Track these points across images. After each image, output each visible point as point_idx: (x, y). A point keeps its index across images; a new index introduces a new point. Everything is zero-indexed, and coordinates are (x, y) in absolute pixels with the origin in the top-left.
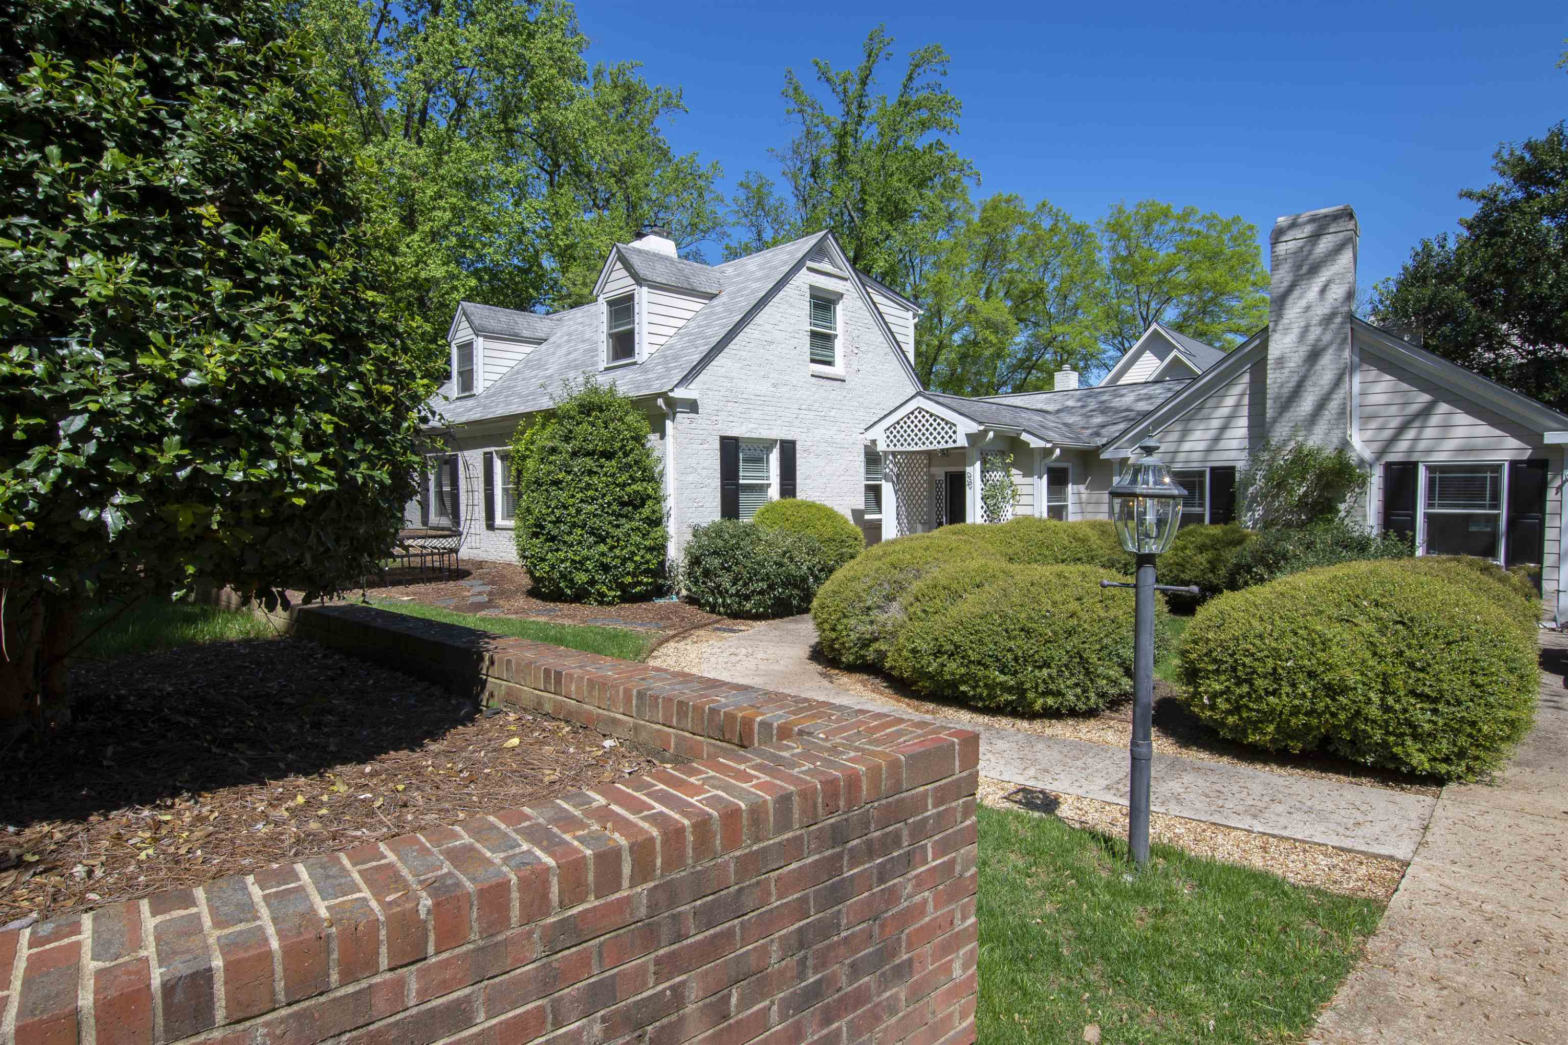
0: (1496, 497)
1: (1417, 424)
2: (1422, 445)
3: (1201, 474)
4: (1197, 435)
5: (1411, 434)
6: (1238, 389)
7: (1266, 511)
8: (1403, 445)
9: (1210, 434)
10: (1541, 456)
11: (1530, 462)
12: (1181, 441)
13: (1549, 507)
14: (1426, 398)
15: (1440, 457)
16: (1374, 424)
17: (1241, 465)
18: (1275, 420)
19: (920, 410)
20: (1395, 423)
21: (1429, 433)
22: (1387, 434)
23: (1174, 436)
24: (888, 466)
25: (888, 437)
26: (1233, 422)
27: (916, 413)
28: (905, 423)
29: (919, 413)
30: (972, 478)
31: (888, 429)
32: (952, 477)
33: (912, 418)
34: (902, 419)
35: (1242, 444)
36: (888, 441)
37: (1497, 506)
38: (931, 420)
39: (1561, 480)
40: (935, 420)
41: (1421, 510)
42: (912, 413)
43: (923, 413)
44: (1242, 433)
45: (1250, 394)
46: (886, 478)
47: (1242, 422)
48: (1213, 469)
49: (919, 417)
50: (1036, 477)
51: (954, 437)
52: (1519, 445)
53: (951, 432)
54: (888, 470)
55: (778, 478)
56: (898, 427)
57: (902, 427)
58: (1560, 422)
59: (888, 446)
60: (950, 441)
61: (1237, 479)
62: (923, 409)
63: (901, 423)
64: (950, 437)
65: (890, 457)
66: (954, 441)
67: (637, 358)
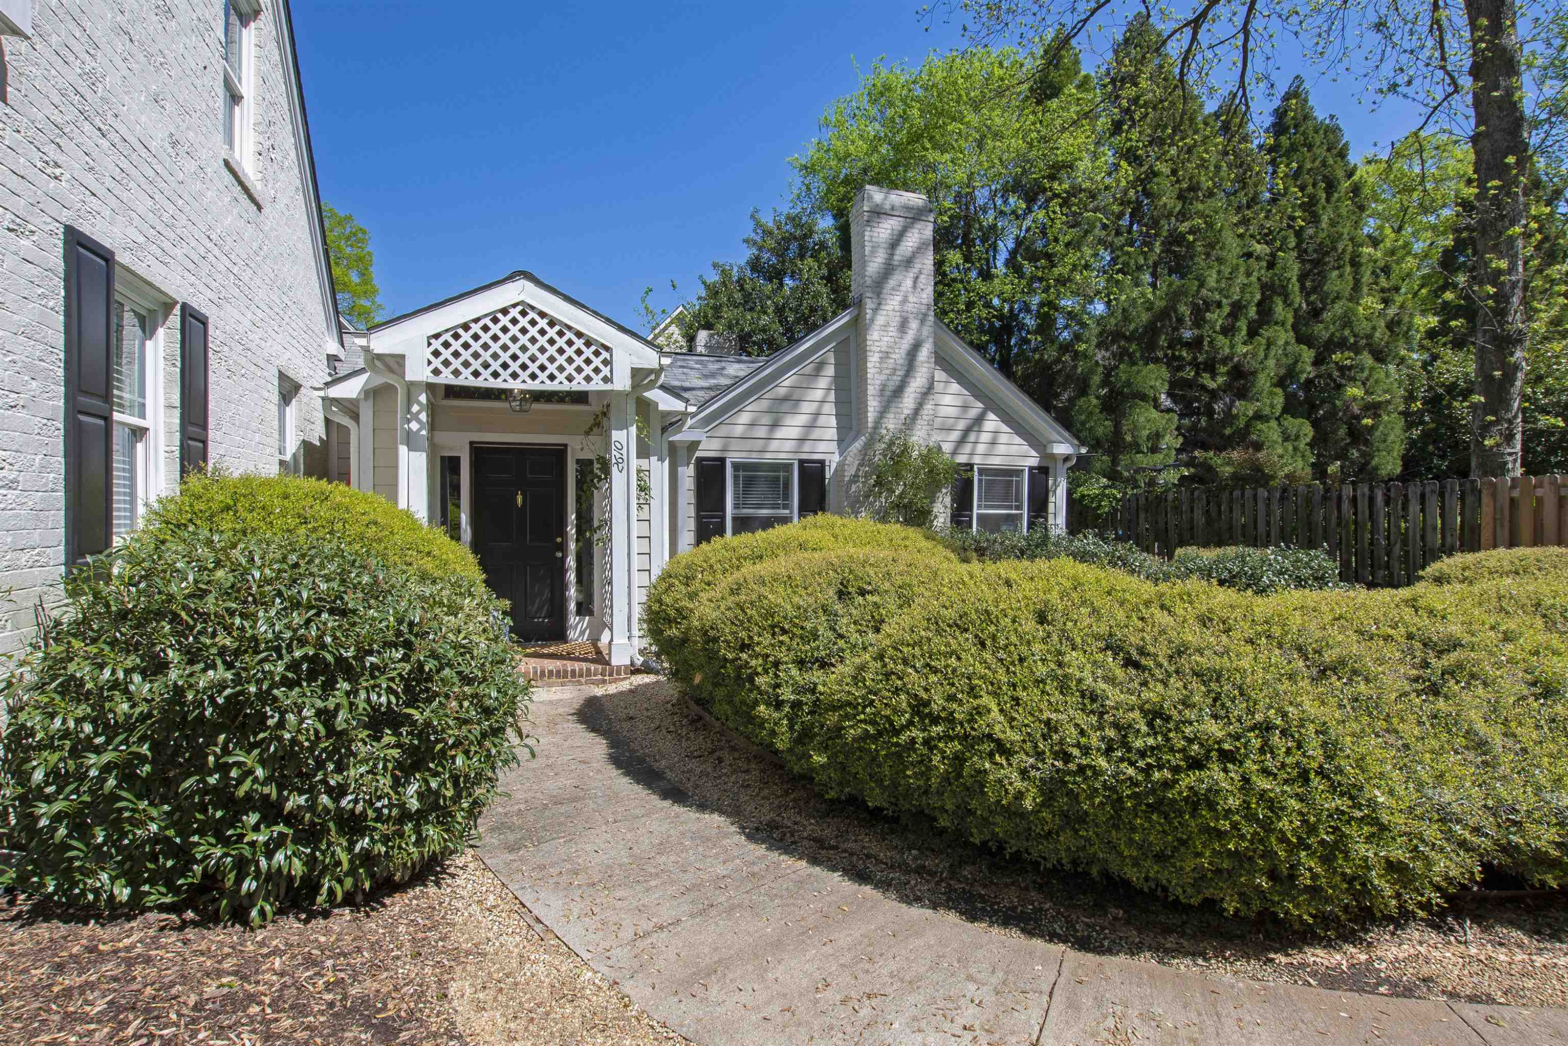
0: (1019, 500)
1: (975, 428)
2: (981, 449)
3: (788, 466)
5: (972, 437)
6: (822, 385)
8: (968, 448)
9: (805, 420)
10: (1045, 464)
11: (1040, 467)
12: (774, 425)
13: (1051, 507)
14: (979, 406)
15: (989, 461)
17: (832, 460)
19: (525, 307)
20: (962, 425)
21: (984, 437)
22: (957, 436)
23: (768, 419)
24: (416, 417)
25: (436, 354)
26: (822, 420)
27: (514, 313)
28: (486, 329)
29: (524, 313)
30: (624, 452)
31: (437, 336)
32: (479, 452)
33: (504, 321)
34: (476, 320)
35: (832, 433)
36: (437, 363)
37: (1019, 507)
38: (552, 333)
39: (1056, 485)
40: (561, 334)
41: (975, 511)
42: (505, 311)
43: (532, 315)
44: (833, 421)
45: (836, 377)
46: (410, 440)
47: (830, 408)
48: (801, 462)
49: (524, 322)
50: (654, 459)
51: (605, 371)
52: (1034, 453)
53: (597, 362)
54: (414, 426)
55: (177, 413)
56: (466, 337)
57: (476, 337)
58: (1059, 433)
59: (436, 372)
60: (597, 379)
61: (828, 476)
62: (533, 308)
63: (476, 328)
64: (597, 370)
65: (423, 398)
66: (606, 380)
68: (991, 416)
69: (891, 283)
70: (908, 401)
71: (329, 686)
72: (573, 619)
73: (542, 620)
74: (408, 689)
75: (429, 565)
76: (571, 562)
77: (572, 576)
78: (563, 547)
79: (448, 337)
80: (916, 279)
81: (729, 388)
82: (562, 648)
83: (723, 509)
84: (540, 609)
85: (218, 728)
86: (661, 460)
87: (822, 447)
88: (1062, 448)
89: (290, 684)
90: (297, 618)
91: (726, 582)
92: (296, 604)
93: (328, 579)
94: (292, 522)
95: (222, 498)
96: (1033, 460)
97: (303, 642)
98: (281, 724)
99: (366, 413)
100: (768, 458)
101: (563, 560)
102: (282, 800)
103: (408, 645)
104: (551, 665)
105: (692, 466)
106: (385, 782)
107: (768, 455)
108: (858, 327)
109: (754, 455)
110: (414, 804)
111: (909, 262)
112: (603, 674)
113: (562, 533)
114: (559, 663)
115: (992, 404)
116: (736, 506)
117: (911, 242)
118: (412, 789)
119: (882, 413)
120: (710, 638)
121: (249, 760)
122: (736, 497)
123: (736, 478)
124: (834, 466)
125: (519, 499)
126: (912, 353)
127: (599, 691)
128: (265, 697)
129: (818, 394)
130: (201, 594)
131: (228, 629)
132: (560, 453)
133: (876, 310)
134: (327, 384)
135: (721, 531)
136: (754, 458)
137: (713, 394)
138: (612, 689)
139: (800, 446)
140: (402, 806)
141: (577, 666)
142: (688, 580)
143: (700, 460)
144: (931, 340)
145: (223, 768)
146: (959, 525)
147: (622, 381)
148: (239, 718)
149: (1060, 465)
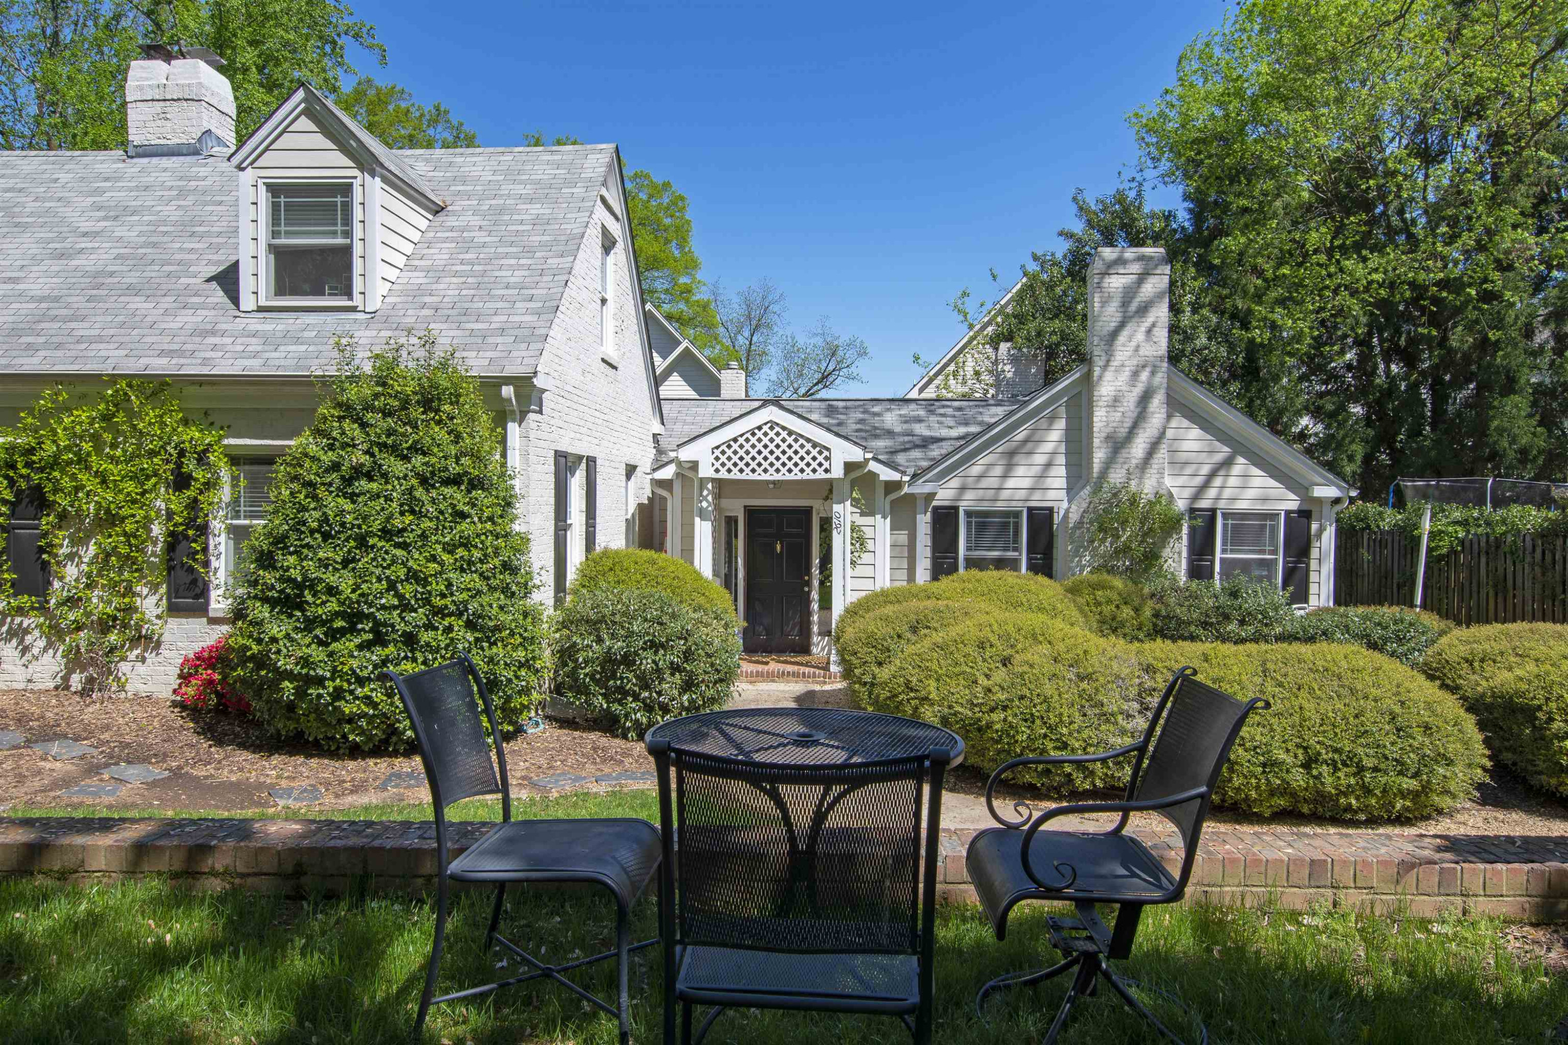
0: (1273, 545)
1: (1222, 473)
2: (1227, 493)
3: (1020, 513)
5: (1218, 481)
6: (1054, 436)
8: (1212, 493)
9: (1035, 470)
10: (1305, 507)
11: (1298, 512)
12: (1005, 476)
13: (1313, 552)
14: (1225, 449)
15: (1237, 505)
16: (1189, 470)
17: (1062, 506)
19: (773, 425)
20: (1205, 470)
21: (1232, 481)
22: (1198, 481)
23: (998, 471)
24: (705, 498)
25: (717, 459)
26: (1052, 470)
27: (766, 428)
28: (747, 440)
29: (772, 428)
30: (842, 519)
31: (717, 447)
32: (751, 513)
33: (759, 434)
34: (741, 435)
35: (1062, 483)
36: (717, 465)
37: (1275, 552)
38: (790, 440)
39: (1321, 530)
40: (796, 441)
41: (1218, 555)
42: (760, 428)
43: (777, 429)
44: (1062, 471)
45: (1068, 430)
46: (702, 515)
47: (1061, 459)
48: (1030, 509)
49: (772, 434)
50: (878, 517)
51: (826, 465)
52: (1294, 497)
53: (820, 458)
54: (705, 504)
55: (584, 514)
56: (735, 446)
57: (741, 446)
58: (1324, 477)
59: (717, 471)
60: (820, 470)
61: (1056, 521)
62: (778, 424)
63: (741, 440)
64: (820, 465)
65: (710, 486)
66: (826, 471)
67: (357, 300)
68: (1240, 460)
69: (1125, 333)
70: (1138, 449)
71: (656, 653)
72: (815, 639)
73: (794, 637)
74: (685, 657)
75: (702, 600)
76: (815, 595)
77: (815, 606)
78: (808, 584)
79: (724, 447)
80: (1149, 331)
81: (976, 436)
82: (808, 658)
83: (956, 551)
84: (793, 629)
85: (621, 663)
86: (884, 517)
87: (1052, 495)
88: (1326, 491)
89: (644, 649)
90: (646, 625)
92: (646, 620)
93: (656, 610)
94: (639, 577)
95: (609, 563)
96: (1292, 503)
97: (648, 634)
98: (641, 664)
99: (677, 487)
100: (1000, 506)
101: (809, 593)
102: (640, 694)
103: (686, 639)
104: (790, 668)
105: (929, 514)
106: (676, 692)
107: (999, 504)
108: (1087, 382)
109: (986, 504)
110: (686, 704)
111: (1144, 310)
112: (824, 677)
113: (808, 571)
114: (796, 668)
115: (1239, 447)
116: (969, 549)
117: (1146, 290)
118: (685, 697)
119: (1108, 464)
121: (631, 676)
122: (968, 540)
123: (969, 524)
124: (1062, 513)
125: (778, 547)
126: (1144, 401)
127: (817, 688)
128: (636, 653)
129: (1048, 447)
130: (613, 614)
131: (623, 627)
132: (807, 512)
133: (1105, 367)
134: (654, 470)
135: (954, 569)
136: (985, 507)
137: (958, 444)
138: (827, 687)
139: (1031, 494)
140: (682, 704)
141: (807, 670)
143: (936, 509)
144: (1163, 391)
145: (622, 678)
146: (1199, 571)
147: (838, 472)
148: (628, 660)
149: (1326, 509)
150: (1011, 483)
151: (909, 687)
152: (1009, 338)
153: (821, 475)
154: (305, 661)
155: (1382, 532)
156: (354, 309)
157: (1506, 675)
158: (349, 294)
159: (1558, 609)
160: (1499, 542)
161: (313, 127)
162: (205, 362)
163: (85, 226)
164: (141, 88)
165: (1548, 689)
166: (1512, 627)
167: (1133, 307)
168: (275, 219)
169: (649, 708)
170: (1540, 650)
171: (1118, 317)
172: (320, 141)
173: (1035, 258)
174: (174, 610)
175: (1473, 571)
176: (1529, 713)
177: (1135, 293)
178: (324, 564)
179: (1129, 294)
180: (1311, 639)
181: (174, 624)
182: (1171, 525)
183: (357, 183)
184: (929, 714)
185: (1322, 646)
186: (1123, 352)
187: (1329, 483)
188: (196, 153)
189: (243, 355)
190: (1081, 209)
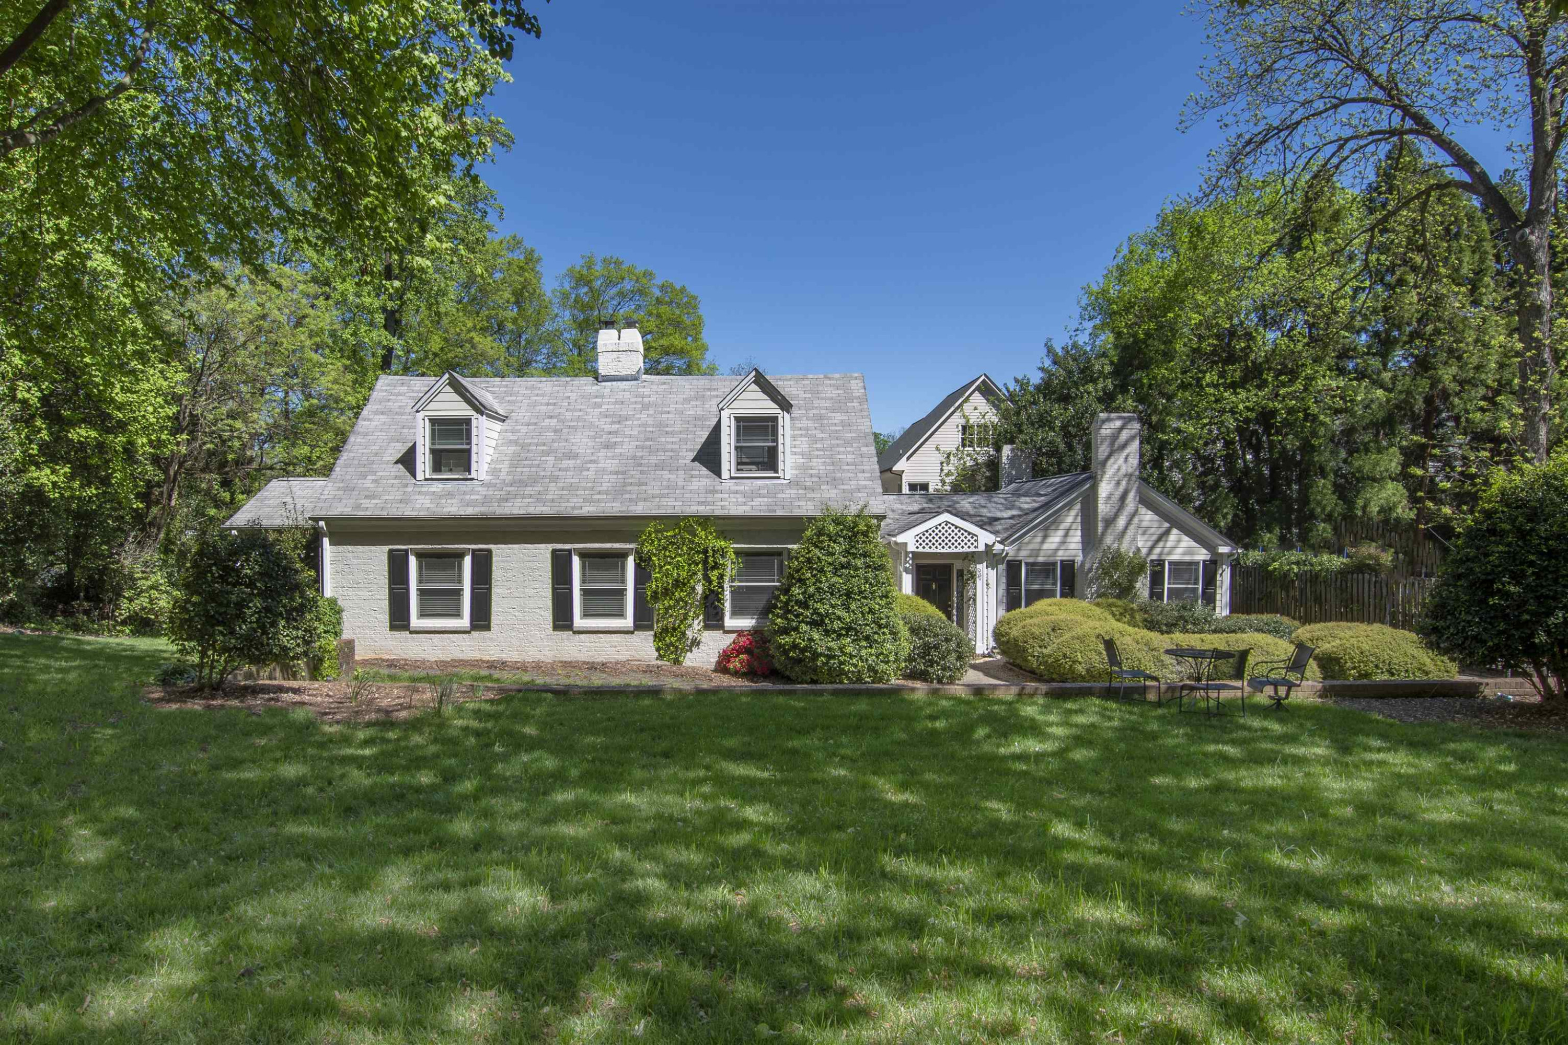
0: (1197, 579)
1: (1163, 539)
2: (1166, 551)
3: (1054, 564)
4: (1050, 540)
5: (1161, 544)
6: (1073, 513)
7: (1098, 588)
8: (1157, 551)
9: (1058, 539)
10: (1214, 558)
11: (1210, 561)
12: (1042, 542)
13: (1218, 583)
14: (1167, 525)
15: (1175, 557)
16: (1147, 538)
17: (1079, 559)
18: (1103, 534)
19: (947, 523)
20: (1154, 538)
21: (1169, 545)
22: (1151, 544)
23: (1039, 539)
24: (909, 562)
25: (917, 541)
26: (1071, 533)
27: (943, 525)
28: (933, 531)
29: (946, 525)
30: (981, 572)
31: (917, 535)
32: (919, 567)
33: (940, 528)
34: (930, 529)
35: (1078, 544)
36: (918, 545)
37: (1196, 583)
38: (956, 531)
39: (1222, 571)
40: (959, 531)
41: (1166, 586)
42: (940, 525)
43: (949, 525)
44: (1079, 533)
45: (1082, 509)
46: (906, 571)
47: (1077, 526)
48: (1060, 561)
49: (946, 528)
50: (990, 569)
51: (975, 544)
52: (1207, 553)
53: (972, 541)
54: (908, 566)
56: (927, 535)
57: (930, 535)
58: (1223, 541)
59: (917, 548)
60: (972, 547)
61: (1077, 568)
63: (930, 531)
64: (972, 544)
65: (913, 556)
66: (976, 547)
67: (781, 474)
68: (1175, 531)
69: (1112, 460)
70: (1120, 523)
76: (954, 612)
78: (951, 606)
79: (921, 535)
80: (1126, 458)
83: (1020, 585)
87: (1072, 552)
88: (1226, 550)
91: (1021, 624)
96: (1202, 555)
101: (951, 611)
105: (1004, 565)
107: (1042, 558)
108: (1093, 489)
109: (1036, 558)
111: (1124, 446)
113: (951, 599)
115: (1175, 523)
116: (1026, 586)
117: (1124, 435)
119: (1105, 532)
120: (1016, 640)
122: (1027, 579)
123: (1026, 570)
124: (1080, 563)
125: (934, 586)
126: (1123, 498)
129: (1071, 517)
132: (950, 567)
135: (1019, 596)
136: (1032, 560)
138: (978, 661)
139: (1060, 552)
142: (1008, 623)
143: (1008, 562)
146: (1155, 594)
147: (982, 548)
148: (936, 647)
149: (1225, 558)
150: (1045, 546)
151: (1065, 656)
152: (1011, 441)
153: (972, 549)
154: (829, 649)
155: (1248, 567)
156: (778, 478)
157: (1328, 646)
158: (776, 471)
159: (1349, 616)
160: (1317, 575)
161: (758, 389)
162: (723, 508)
163: (608, 428)
164: (605, 345)
165: (1345, 650)
166: (1330, 624)
167: (1116, 446)
168: (738, 434)
169: (944, 669)
170: (1342, 634)
171: (1108, 450)
172: (762, 395)
173: (1016, 381)
174: (707, 627)
175: (1302, 591)
176: (1337, 660)
177: (1118, 437)
178: (832, 606)
179: (1115, 437)
180: (1234, 631)
181: (706, 634)
182: (1142, 568)
183: (780, 416)
184: (1080, 669)
185: (1239, 635)
186: (1111, 469)
187: (1226, 545)
188: (636, 379)
189: (738, 504)
190: (1049, 351)
